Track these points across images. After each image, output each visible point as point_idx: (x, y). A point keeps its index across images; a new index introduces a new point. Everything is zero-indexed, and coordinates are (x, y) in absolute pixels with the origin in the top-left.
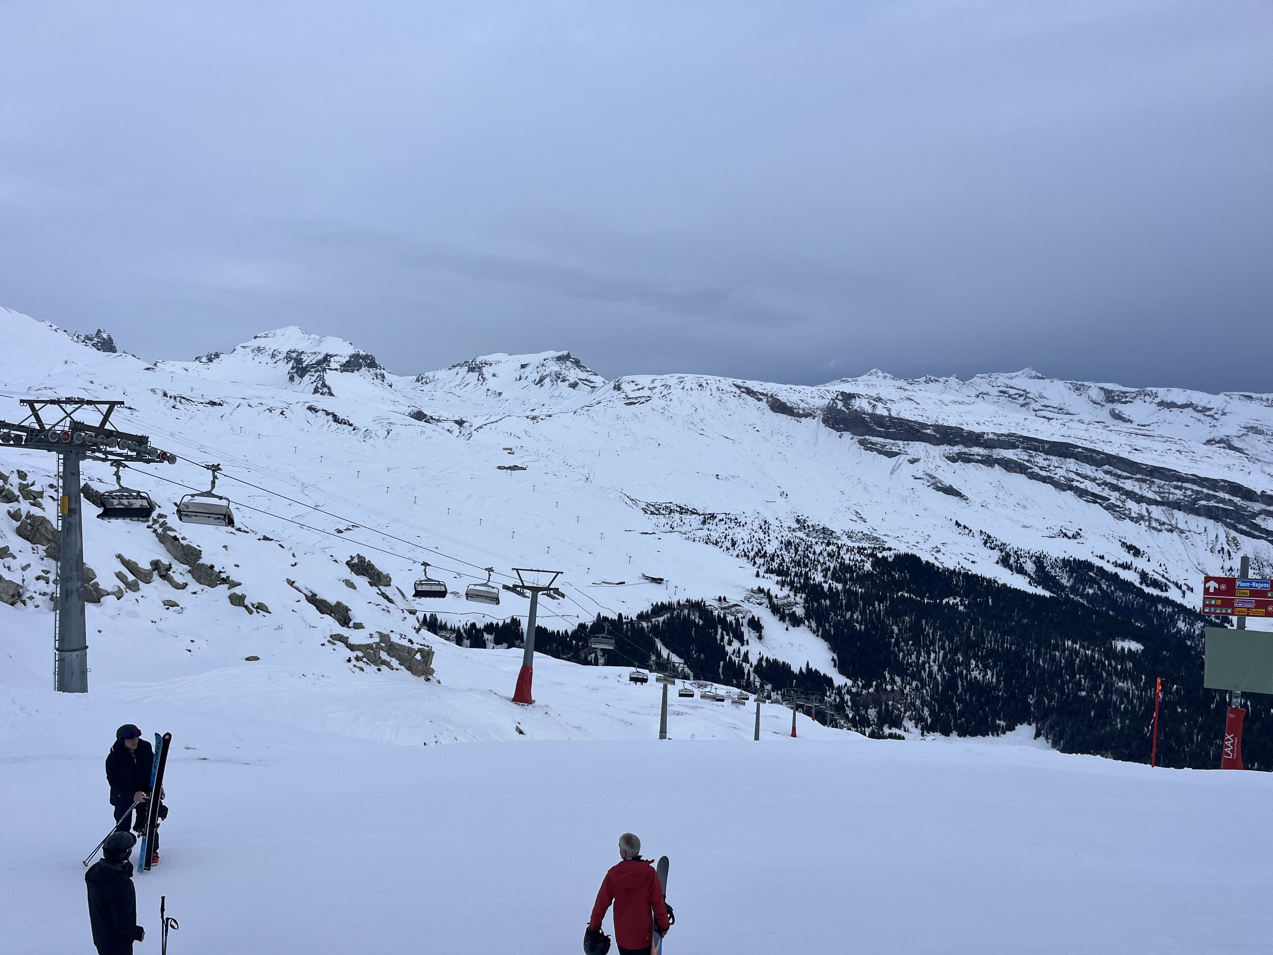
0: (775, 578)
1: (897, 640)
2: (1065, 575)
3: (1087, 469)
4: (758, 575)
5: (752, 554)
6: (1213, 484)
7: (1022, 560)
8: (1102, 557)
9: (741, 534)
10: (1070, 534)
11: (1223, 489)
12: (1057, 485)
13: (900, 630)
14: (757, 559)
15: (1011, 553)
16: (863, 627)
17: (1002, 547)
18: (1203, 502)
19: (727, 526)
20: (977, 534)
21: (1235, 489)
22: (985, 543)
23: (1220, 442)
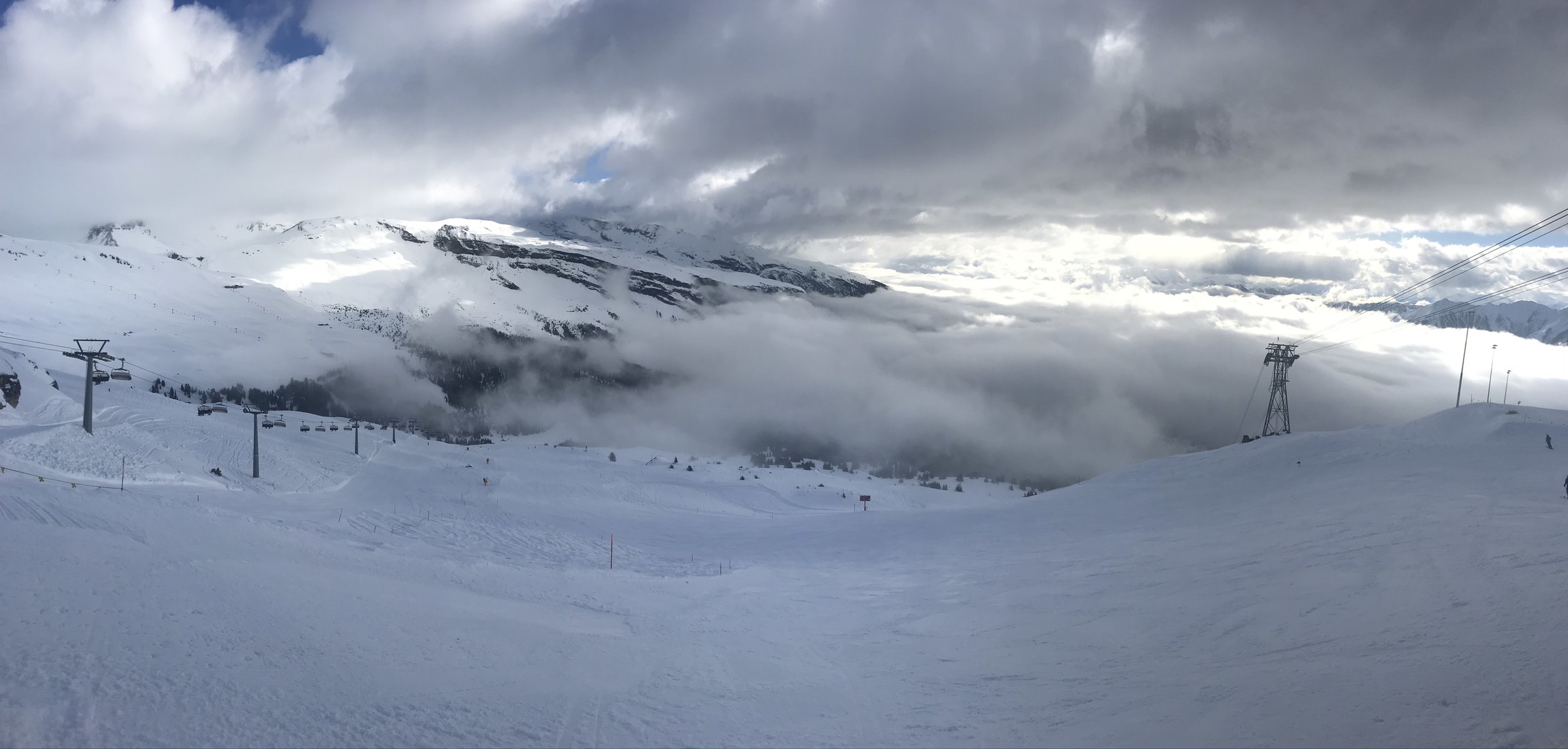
0: (407, 349)
1: (484, 382)
2: (580, 334)
3: (589, 269)
4: (396, 348)
5: (392, 334)
6: (650, 276)
7: (556, 326)
8: (599, 322)
9: (385, 323)
10: (582, 309)
11: (656, 278)
12: (574, 279)
13: (485, 375)
14: (395, 338)
15: (550, 323)
16: (463, 376)
17: (545, 320)
18: (647, 287)
19: (375, 317)
20: (530, 313)
21: (662, 278)
22: (535, 318)
23: (653, 252)
